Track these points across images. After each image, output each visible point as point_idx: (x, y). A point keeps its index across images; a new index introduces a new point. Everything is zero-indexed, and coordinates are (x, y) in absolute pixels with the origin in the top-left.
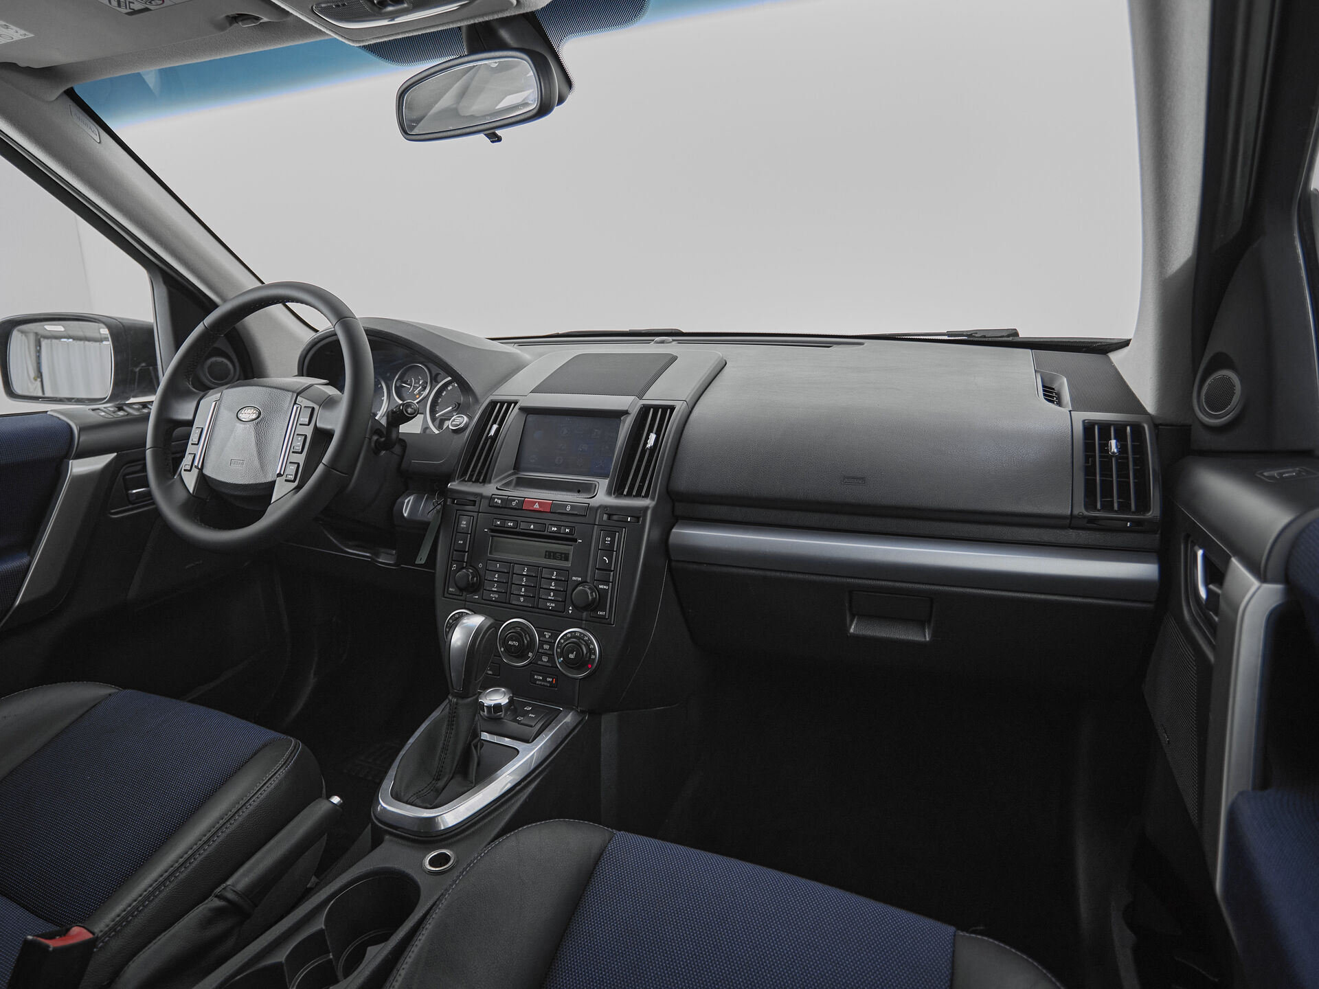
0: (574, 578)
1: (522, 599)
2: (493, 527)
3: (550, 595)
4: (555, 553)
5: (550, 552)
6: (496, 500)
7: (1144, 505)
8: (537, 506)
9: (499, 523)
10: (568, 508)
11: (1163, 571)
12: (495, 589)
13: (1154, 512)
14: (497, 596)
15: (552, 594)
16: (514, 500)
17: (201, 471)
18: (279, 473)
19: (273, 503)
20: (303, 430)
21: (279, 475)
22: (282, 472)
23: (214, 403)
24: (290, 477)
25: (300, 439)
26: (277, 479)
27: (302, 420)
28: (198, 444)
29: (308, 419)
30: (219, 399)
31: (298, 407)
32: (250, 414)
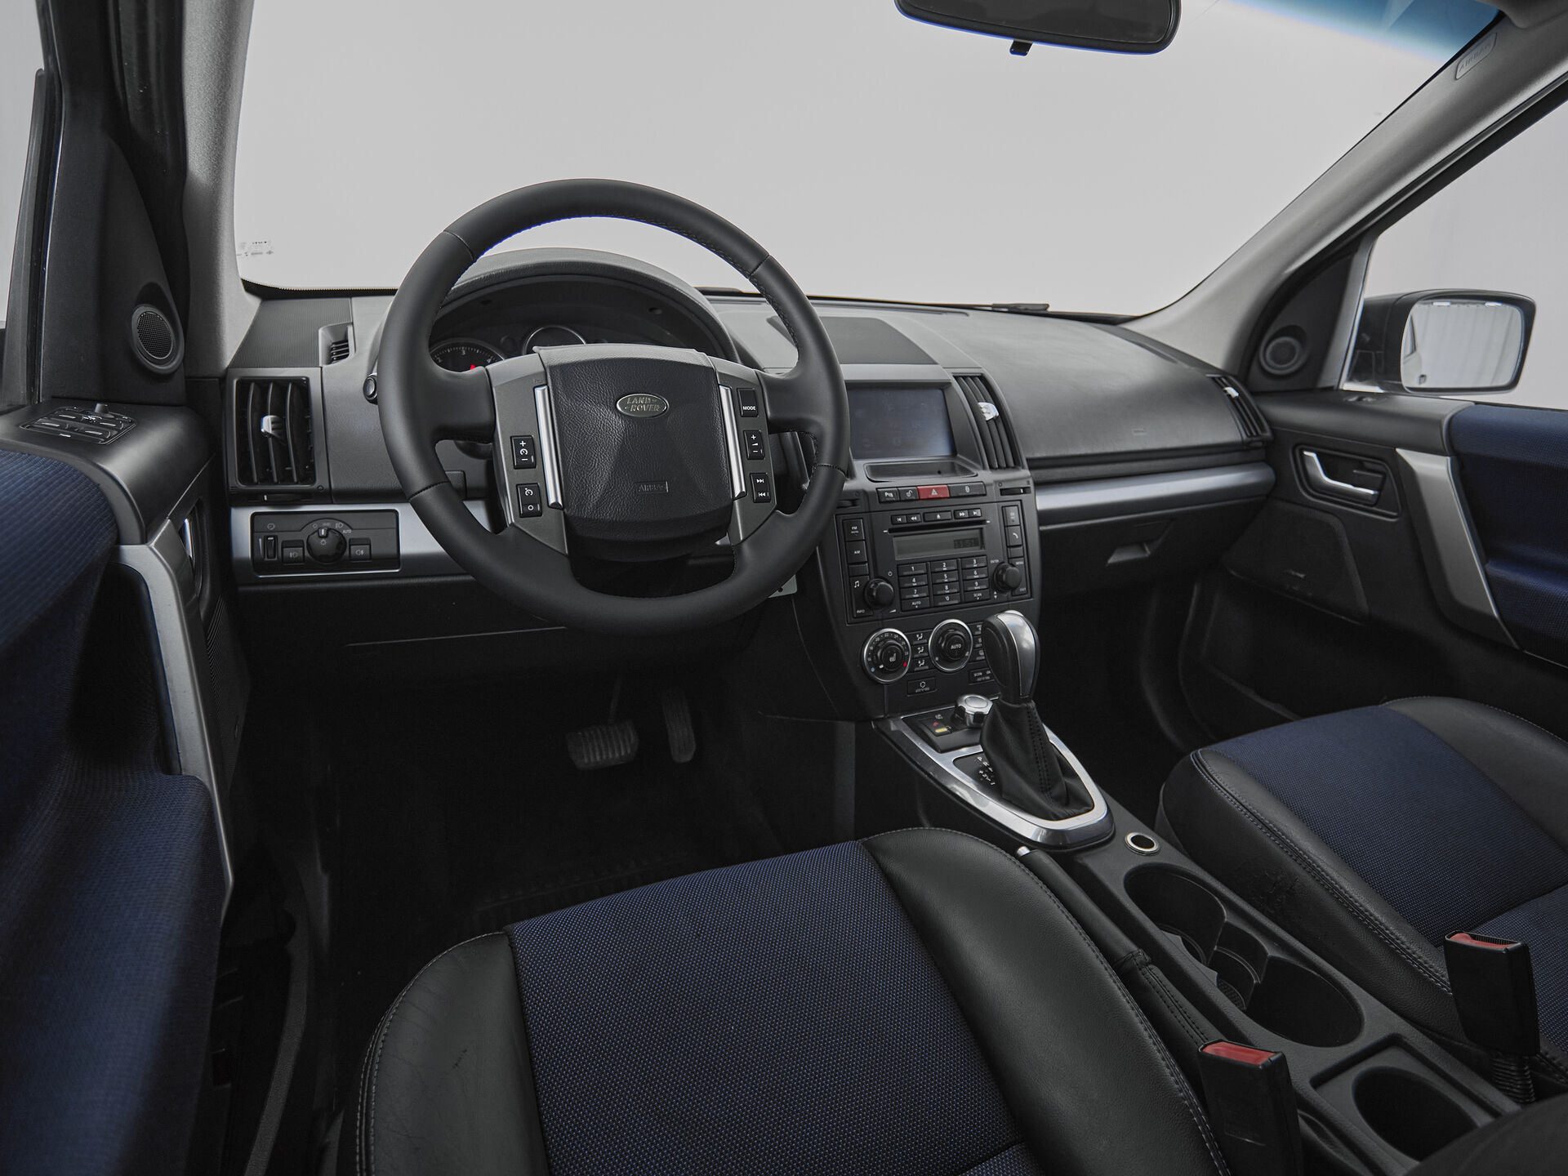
0: (992, 562)
1: (947, 598)
2: (892, 526)
3: (975, 585)
4: (964, 540)
5: (958, 541)
6: (886, 494)
7: (1263, 430)
8: (934, 493)
9: (900, 520)
10: (967, 490)
11: (1277, 472)
12: (917, 596)
13: (1268, 434)
14: (919, 603)
15: (977, 583)
16: (908, 491)
17: (562, 512)
18: (742, 493)
19: (744, 540)
20: (749, 424)
21: (742, 495)
22: (744, 490)
23: (538, 391)
24: (761, 494)
25: (754, 437)
26: (736, 502)
27: (745, 408)
28: (533, 466)
29: (754, 408)
30: (544, 383)
31: (727, 390)
32: (646, 405)
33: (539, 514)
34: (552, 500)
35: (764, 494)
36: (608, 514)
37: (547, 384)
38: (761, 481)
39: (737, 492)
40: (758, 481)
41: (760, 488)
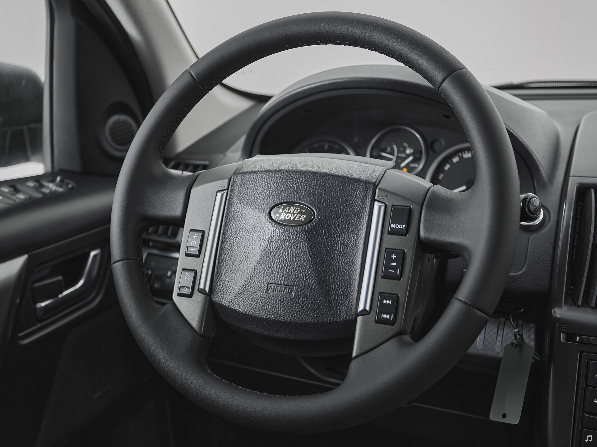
17: (208, 297)
18: (364, 310)
19: (357, 357)
20: (392, 242)
21: (364, 312)
22: (368, 308)
23: (219, 195)
24: (385, 316)
25: (394, 256)
26: (359, 319)
27: (394, 226)
28: (198, 256)
29: (403, 227)
30: (226, 188)
31: (380, 207)
32: (294, 214)
33: (190, 296)
34: (202, 286)
35: (388, 316)
36: (241, 306)
37: (228, 189)
38: (388, 302)
39: (361, 308)
40: (385, 301)
41: (384, 309)
